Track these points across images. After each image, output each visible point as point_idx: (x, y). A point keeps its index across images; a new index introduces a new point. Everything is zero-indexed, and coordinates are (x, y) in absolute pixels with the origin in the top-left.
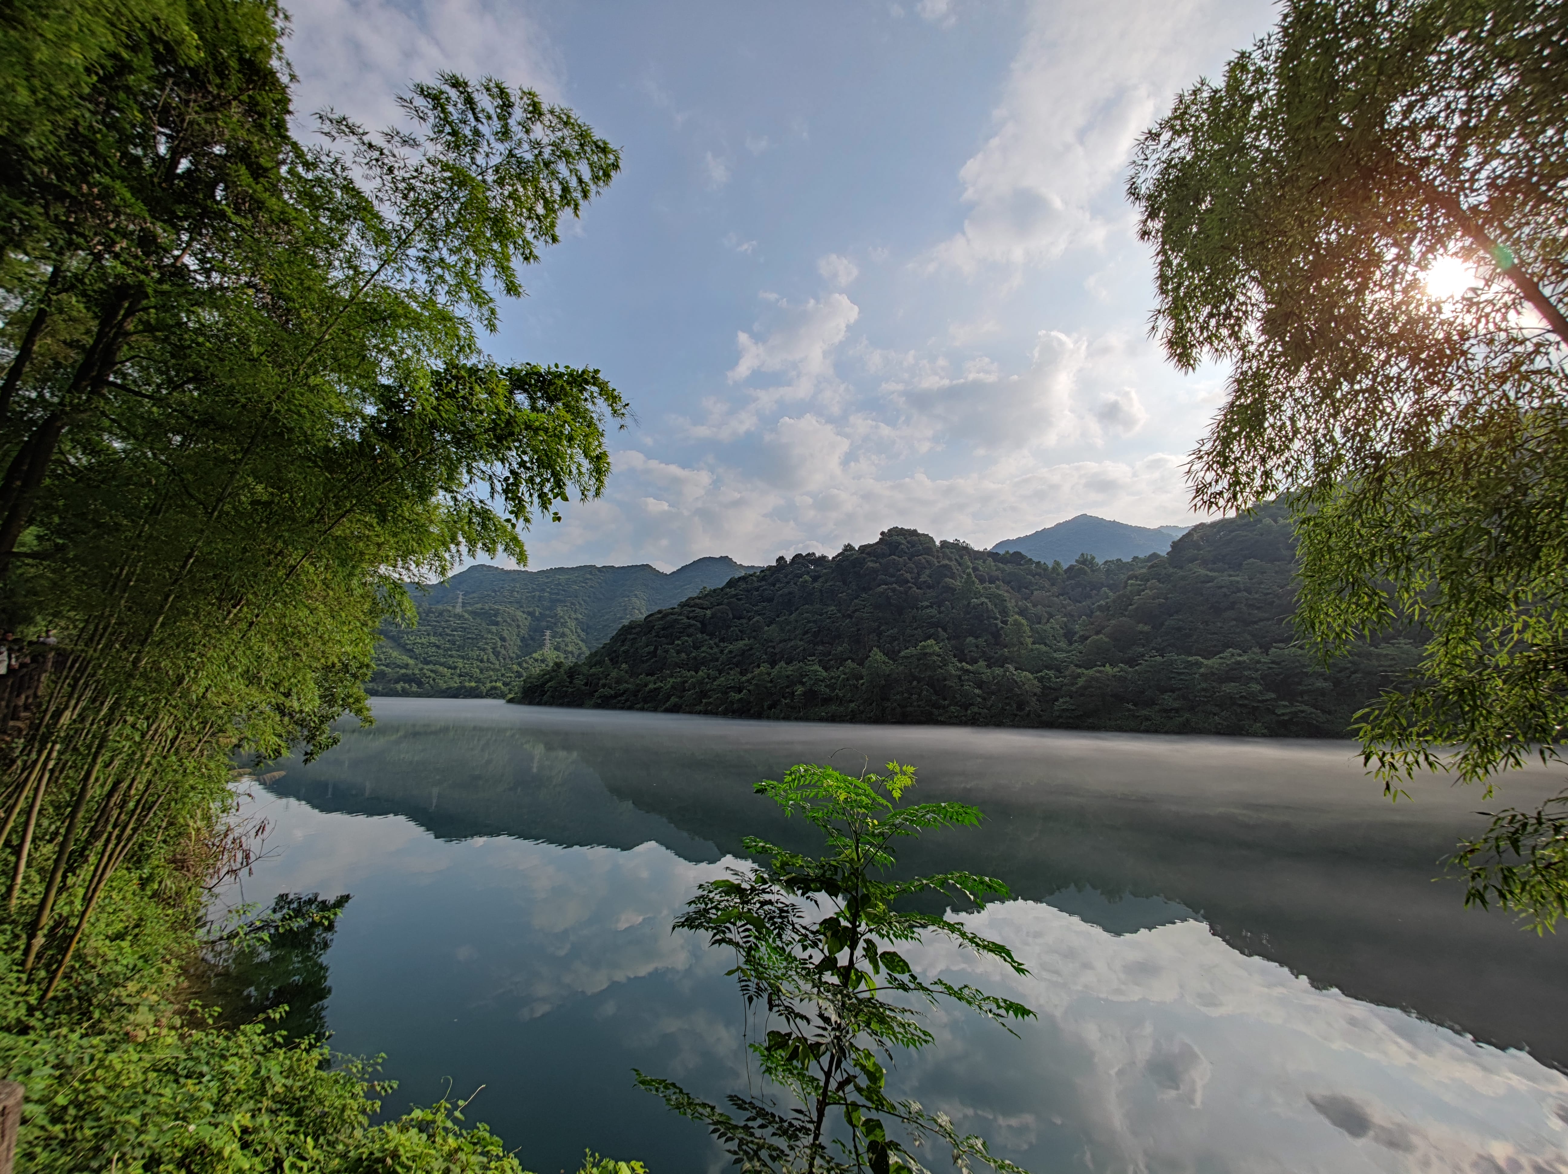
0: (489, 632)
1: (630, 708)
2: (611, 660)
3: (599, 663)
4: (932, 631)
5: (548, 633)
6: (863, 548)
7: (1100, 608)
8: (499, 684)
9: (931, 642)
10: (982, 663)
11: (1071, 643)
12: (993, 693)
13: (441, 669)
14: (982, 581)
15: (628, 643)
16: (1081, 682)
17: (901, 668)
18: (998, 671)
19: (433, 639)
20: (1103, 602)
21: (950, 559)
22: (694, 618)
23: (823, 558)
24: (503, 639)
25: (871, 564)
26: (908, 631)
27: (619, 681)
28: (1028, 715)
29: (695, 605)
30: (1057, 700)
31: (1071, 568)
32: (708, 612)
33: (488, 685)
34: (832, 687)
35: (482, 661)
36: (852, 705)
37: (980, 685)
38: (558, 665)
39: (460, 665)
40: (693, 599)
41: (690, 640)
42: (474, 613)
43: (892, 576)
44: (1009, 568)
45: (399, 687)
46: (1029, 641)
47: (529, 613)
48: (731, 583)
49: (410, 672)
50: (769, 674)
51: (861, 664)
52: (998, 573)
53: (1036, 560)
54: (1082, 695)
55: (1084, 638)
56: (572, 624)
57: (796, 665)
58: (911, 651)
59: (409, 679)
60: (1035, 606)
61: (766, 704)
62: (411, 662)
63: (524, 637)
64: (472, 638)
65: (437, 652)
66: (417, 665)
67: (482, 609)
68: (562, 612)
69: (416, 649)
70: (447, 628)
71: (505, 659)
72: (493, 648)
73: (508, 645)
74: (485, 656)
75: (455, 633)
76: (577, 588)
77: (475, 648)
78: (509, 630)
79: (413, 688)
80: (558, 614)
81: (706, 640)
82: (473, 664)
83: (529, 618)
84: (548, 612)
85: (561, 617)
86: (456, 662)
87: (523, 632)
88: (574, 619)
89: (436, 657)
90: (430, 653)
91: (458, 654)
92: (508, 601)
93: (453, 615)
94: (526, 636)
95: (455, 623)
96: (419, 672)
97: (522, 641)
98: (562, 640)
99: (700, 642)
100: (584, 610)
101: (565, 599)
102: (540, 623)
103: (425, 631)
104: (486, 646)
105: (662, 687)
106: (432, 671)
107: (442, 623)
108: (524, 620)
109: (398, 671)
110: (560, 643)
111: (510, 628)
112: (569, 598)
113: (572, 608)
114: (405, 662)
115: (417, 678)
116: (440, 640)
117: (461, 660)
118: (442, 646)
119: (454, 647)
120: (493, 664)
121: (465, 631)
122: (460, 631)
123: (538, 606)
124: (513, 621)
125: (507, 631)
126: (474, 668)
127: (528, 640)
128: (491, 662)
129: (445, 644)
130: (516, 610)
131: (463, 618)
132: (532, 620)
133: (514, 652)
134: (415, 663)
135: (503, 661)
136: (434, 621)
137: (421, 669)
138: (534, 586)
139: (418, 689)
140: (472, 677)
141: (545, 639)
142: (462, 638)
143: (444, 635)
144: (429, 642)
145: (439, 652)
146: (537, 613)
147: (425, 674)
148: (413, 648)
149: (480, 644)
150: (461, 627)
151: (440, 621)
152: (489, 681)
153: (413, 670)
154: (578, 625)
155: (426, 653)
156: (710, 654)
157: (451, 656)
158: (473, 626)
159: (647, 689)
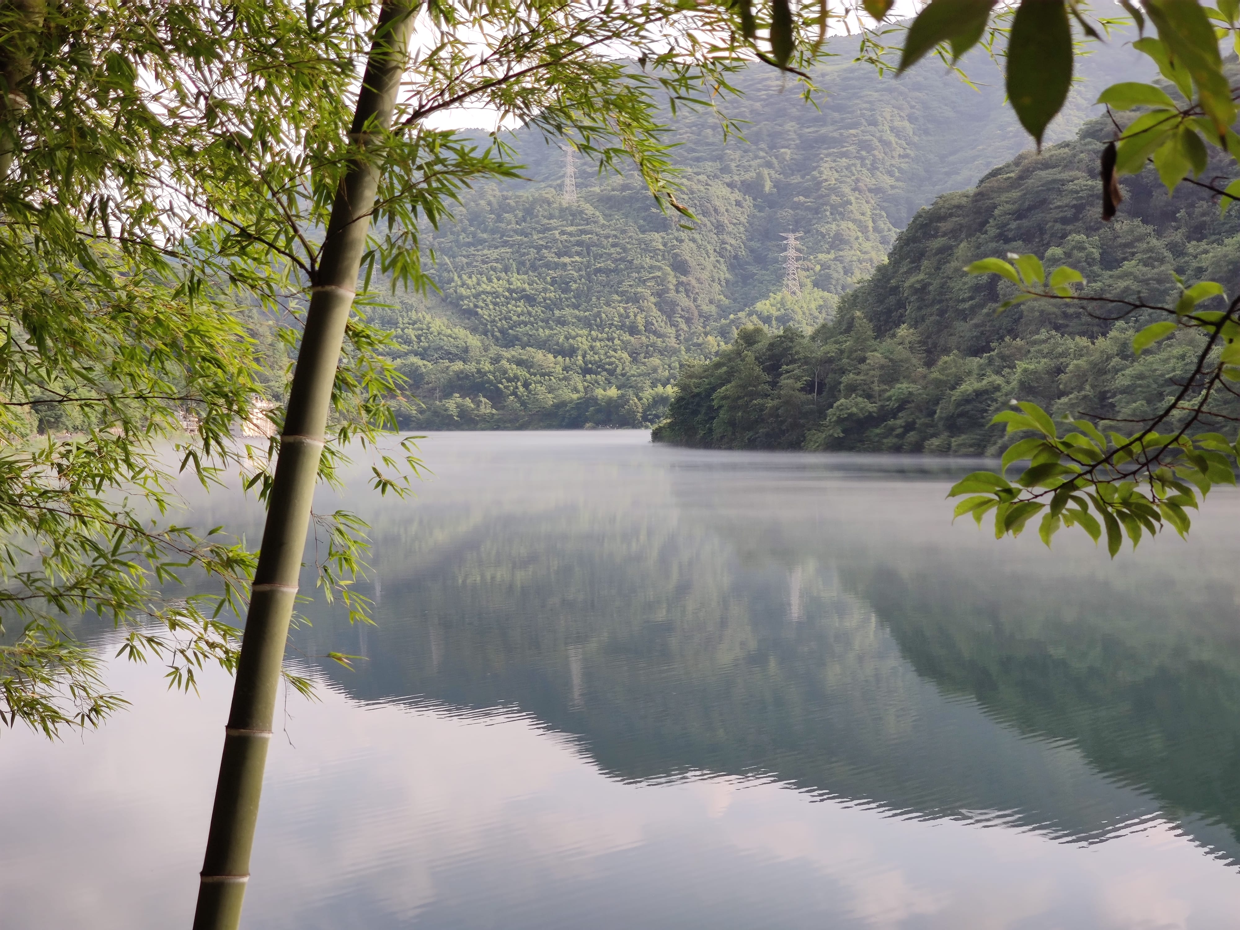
0: (647, 248)
5: (792, 240)
13: (538, 356)
15: (927, 265)
19: (518, 281)
24: (681, 267)
33: (648, 394)
35: (633, 330)
39: (583, 343)
42: (608, 202)
45: (452, 404)
47: (747, 188)
49: (471, 367)
56: (862, 207)
59: (475, 385)
62: (474, 341)
63: (736, 257)
64: (607, 272)
65: (529, 314)
66: (486, 350)
67: (625, 187)
68: (836, 175)
69: (482, 308)
70: (546, 247)
71: (688, 321)
72: (659, 295)
73: (694, 282)
74: (638, 318)
75: (566, 260)
76: (876, 95)
77: (616, 297)
78: (694, 240)
79: (482, 407)
80: (822, 182)
81: (1140, 239)
82: (611, 339)
83: (748, 202)
84: (796, 179)
85: (833, 190)
86: (574, 338)
87: (733, 242)
88: (870, 190)
89: (527, 328)
90: (515, 318)
91: (576, 317)
92: (691, 159)
93: (557, 213)
94: (743, 253)
95: (563, 233)
96: (492, 368)
97: (731, 268)
98: (836, 259)
99: (1126, 245)
100: (896, 161)
101: (841, 134)
102: (776, 212)
103: (497, 261)
104: (639, 290)
105: (998, 388)
106: (520, 363)
107: (535, 237)
108: (734, 210)
109: (448, 368)
110: (829, 267)
111: (697, 236)
112: (852, 131)
113: (863, 159)
114: (461, 343)
115: (489, 382)
116: (533, 282)
117: (585, 332)
118: (540, 299)
119: (567, 299)
120: (659, 335)
121: (588, 254)
122: (578, 254)
123: (769, 165)
124: (705, 214)
125: (692, 244)
126: (615, 351)
127: (748, 263)
128: (655, 333)
129: (545, 290)
130: (710, 182)
131: (582, 219)
132: (755, 206)
133: (711, 302)
134: (483, 343)
135: (684, 326)
136: (516, 231)
137: (496, 360)
138: (758, 105)
139: (494, 411)
140: (612, 373)
141: (785, 259)
142: (583, 273)
143: (541, 267)
144: (509, 290)
145: (534, 313)
146: (768, 186)
147: (505, 372)
148: (476, 306)
149: (624, 287)
150: (579, 244)
151: (529, 231)
152: (648, 383)
153: (478, 362)
154: (882, 208)
155: (506, 319)
156: (1146, 282)
157: (562, 322)
158: (607, 237)
159: (956, 394)
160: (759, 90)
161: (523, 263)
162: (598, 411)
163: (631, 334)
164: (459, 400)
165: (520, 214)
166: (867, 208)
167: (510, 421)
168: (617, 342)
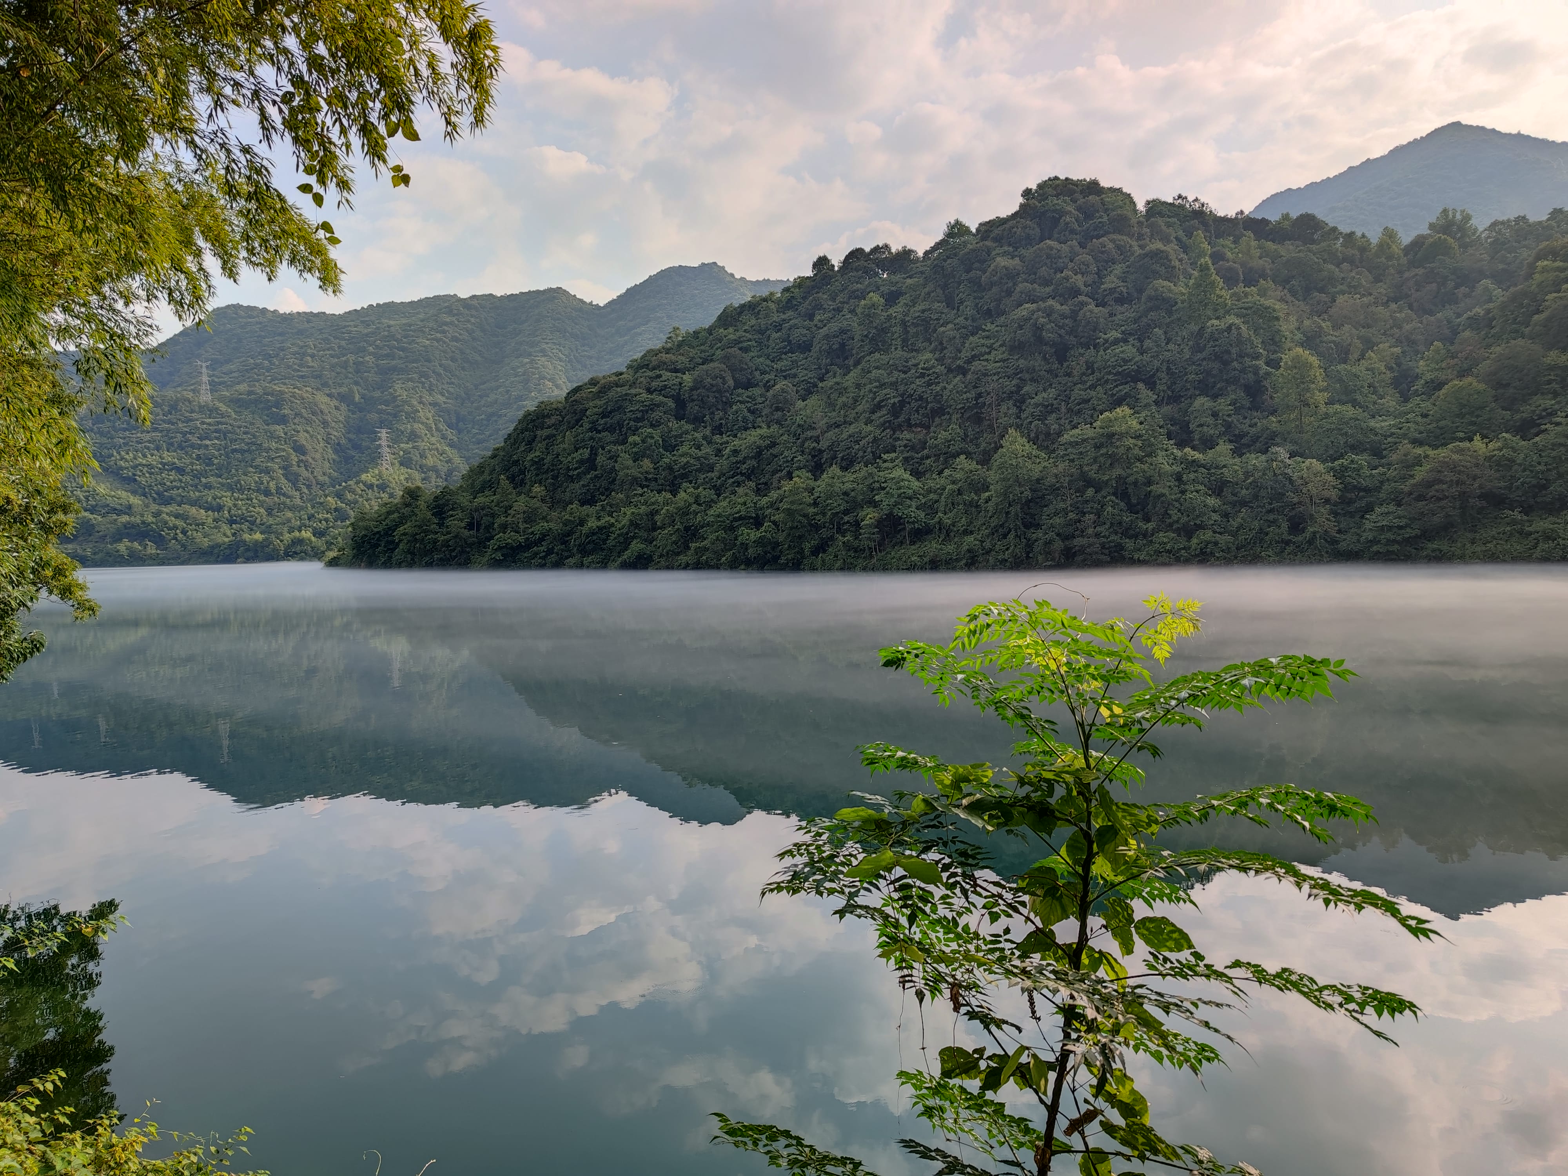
0: (272, 436)
1: (558, 565)
2: (512, 479)
3: (489, 486)
4: (1126, 389)
5: (383, 434)
6: (989, 228)
7: (1474, 323)
8: (307, 534)
9: (1123, 411)
10: (1224, 448)
11: (1405, 398)
12: (1244, 503)
13: (193, 511)
14: (1230, 280)
15: (540, 446)
16: (1420, 474)
17: (1062, 466)
18: (1255, 460)
19: (168, 457)
20: (1479, 310)
21: (1166, 240)
22: (660, 390)
23: (906, 253)
24: (300, 449)
25: (1002, 262)
26: (1078, 393)
27: (530, 518)
28: (1311, 542)
29: (661, 365)
30: (1370, 509)
31: (1418, 243)
32: (687, 378)
33: (287, 537)
34: (930, 508)
35: (267, 493)
36: (970, 539)
37: (1218, 488)
38: (412, 494)
39: (228, 502)
40: (655, 353)
41: (657, 434)
42: (237, 403)
43: (1046, 283)
44: (1288, 250)
45: (122, 547)
46: (1321, 397)
47: (342, 398)
48: (728, 318)
49: (137, 520)
50: (811, 491)
51: (985, 460)
52: (1264, 263)
53: (1344, 229)
54: (1421, 498)
55: (1436, 386)
56: (426, 414)
57: (861, 471)
58: (1085, 431)
59: (141, 533)
60: (1336, 326)
61: (807, 546)
62: (135, 500)
63: (339, 444)
64: (242, 452)
65: (181, 481)
66: (147, 506)
67: (250, 393)
68: (406, 393)
69: (140, 476)
70: (190, 433)
71: (309, 487)
72: (284, 468)
73: (310, 460)
74: (271, 484)
75: (208, 442)
76: (428, 342)
77: (251, 469)
78: (307, 432)
79: (149, 548)
80: (397, 396)
81: (687, 432)
82: (251, 500)
83: (343, 407)
84: (377, 394)
85: (405, 402)
86: (220, 498)
87: (336, 434)
88: (430, 404)
89: (180, 491)
90: (168, 483)
91: (220, 483)
92: (297, 376)
93: (197, 409)
94: (343, 441)
95: (203, 423)
96: (154, 520)
97: (336, 451)
98: (413, 447)
99: (676, 436)
100: (446, 386)
101: (407, 366)
102: (365, 416)
103: (149, 442)
104: (269, 464)
105: (612, 525)
106: (177, 516)
107: (180, 425)
108: (334, 412)
109: (115, 520)
110: (410, 453)
111: (309, 429)
112: (415, 365)
113: (423, 383)
114: (125, 502)
115: (153, 530)
116: (182, 458)
117: (229, 494)
118: (188, 470)
119: (211, 470)
120: (288, 497)
121: (225, 439)
122: (217, 438)
123: (356, 383)
124: (314, 414)
125: (306, 434)
126: (254, 507)
127: (348, 449)
128: (284, 495)
129: (192, 464)
130: (315, 392)
131: (218, 414)
132: (349, 410)
133: (324, 474)
134: (144, 502)
135: (306, 491)
136: (164, 421)
137: (157, 514)
138: (343, 343)
139: (159, 552)
140: (253, 523)
141: (380, 446)
142: (223, 452)
143: (188, 447)
144: (161, 463)
145: (184, 480)
146: (357, 398)
147: (166, 523)
148: (134, 475)
149: (258, 461)
150: (216, 431)
151: (175, 421)
152: (286, 529)
153: (142, 515)
154: (439, 416)
155: (161, 484)
156: (698, 459)
157: (208, 487)
158: (240, 427)
159: (585, 529)
160: (344, 333)
161: (172, 444)
162: (248, 550)
163: (266, 495)
164: (129, 544)
165: (166, 409)
166: (430, 415)
167: (173, 559)
168: (254, 501)
